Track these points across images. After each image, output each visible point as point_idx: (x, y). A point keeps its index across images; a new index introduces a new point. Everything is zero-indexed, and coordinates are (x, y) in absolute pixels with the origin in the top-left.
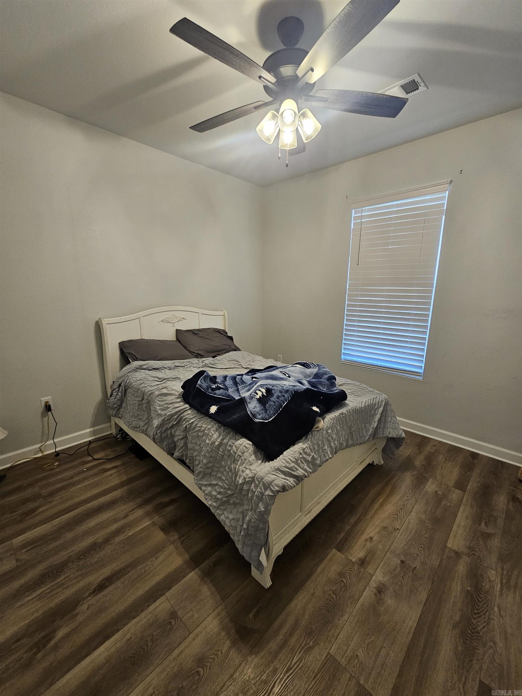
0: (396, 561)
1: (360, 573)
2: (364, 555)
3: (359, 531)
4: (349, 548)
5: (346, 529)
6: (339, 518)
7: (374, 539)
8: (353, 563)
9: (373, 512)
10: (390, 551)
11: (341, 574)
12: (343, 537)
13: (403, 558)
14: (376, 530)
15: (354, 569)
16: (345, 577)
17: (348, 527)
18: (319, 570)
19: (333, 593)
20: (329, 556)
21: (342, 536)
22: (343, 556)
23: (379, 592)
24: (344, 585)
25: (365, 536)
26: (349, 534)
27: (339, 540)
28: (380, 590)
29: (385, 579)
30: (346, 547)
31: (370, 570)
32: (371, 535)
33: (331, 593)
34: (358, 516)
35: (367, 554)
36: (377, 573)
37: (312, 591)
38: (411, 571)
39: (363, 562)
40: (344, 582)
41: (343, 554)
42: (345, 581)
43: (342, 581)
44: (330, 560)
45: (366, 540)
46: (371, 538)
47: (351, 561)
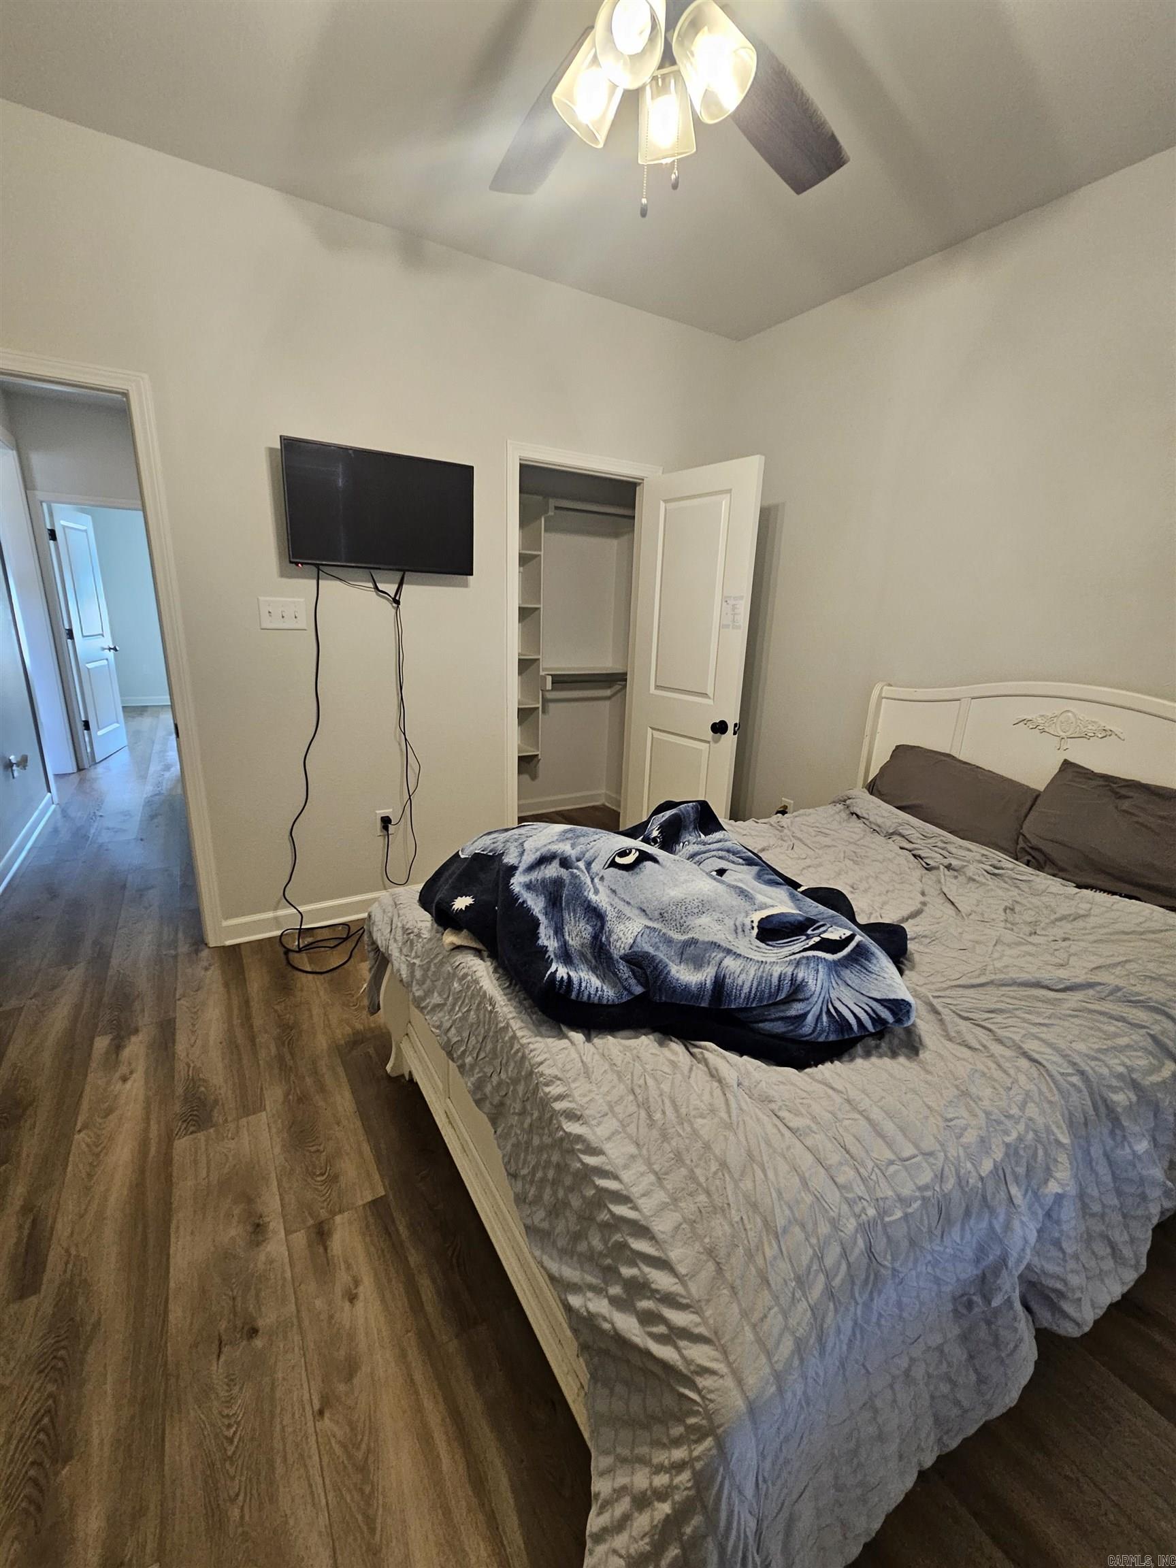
0: (267, 1319)
1: (309, 1213)
2: (332, 1250)
3: (390, 1281)
4: (367, 1226)
5: (413, 1251)
6: (450, 1253)
7: (347, 1304)
8: (333, 1214)
9: (418, 1377)
10: (295, 1321)
11: (334, 1179)
12: (397, 1230)
13: (258, 1343)
14: (361, 1336)
15: (322, 1208)
16: (324, 1182)
17: (414, 1258)
18: (366, 1148)
19: (318, 1151)
20: (377, 1177)
21: (401, 1228)
22: (360, 1203)
23: (258, 1225)
24: (314, 1174)
25: (367, 1289)
26: (397, 1251)
27: (396, 1214)
28: (258, 1229)
29: (262, 1257)
30: (371, 1220)
31: (300, 1238)
32: (360, 1305)
33: (321, 1148)
34: (429, 1308)
35: (329, 1255)
36: (285, 1247)
37: (345, 1122)
38: (224, 1337)
39: (321, 1233)
40: (318, 1176)
41: (364, 1206)
42: (319, 1179)
43: (322, 1174)
44: (369, 1175)
45: (357, 1283)
46: (352, 1298)
47: (341, 1211)
